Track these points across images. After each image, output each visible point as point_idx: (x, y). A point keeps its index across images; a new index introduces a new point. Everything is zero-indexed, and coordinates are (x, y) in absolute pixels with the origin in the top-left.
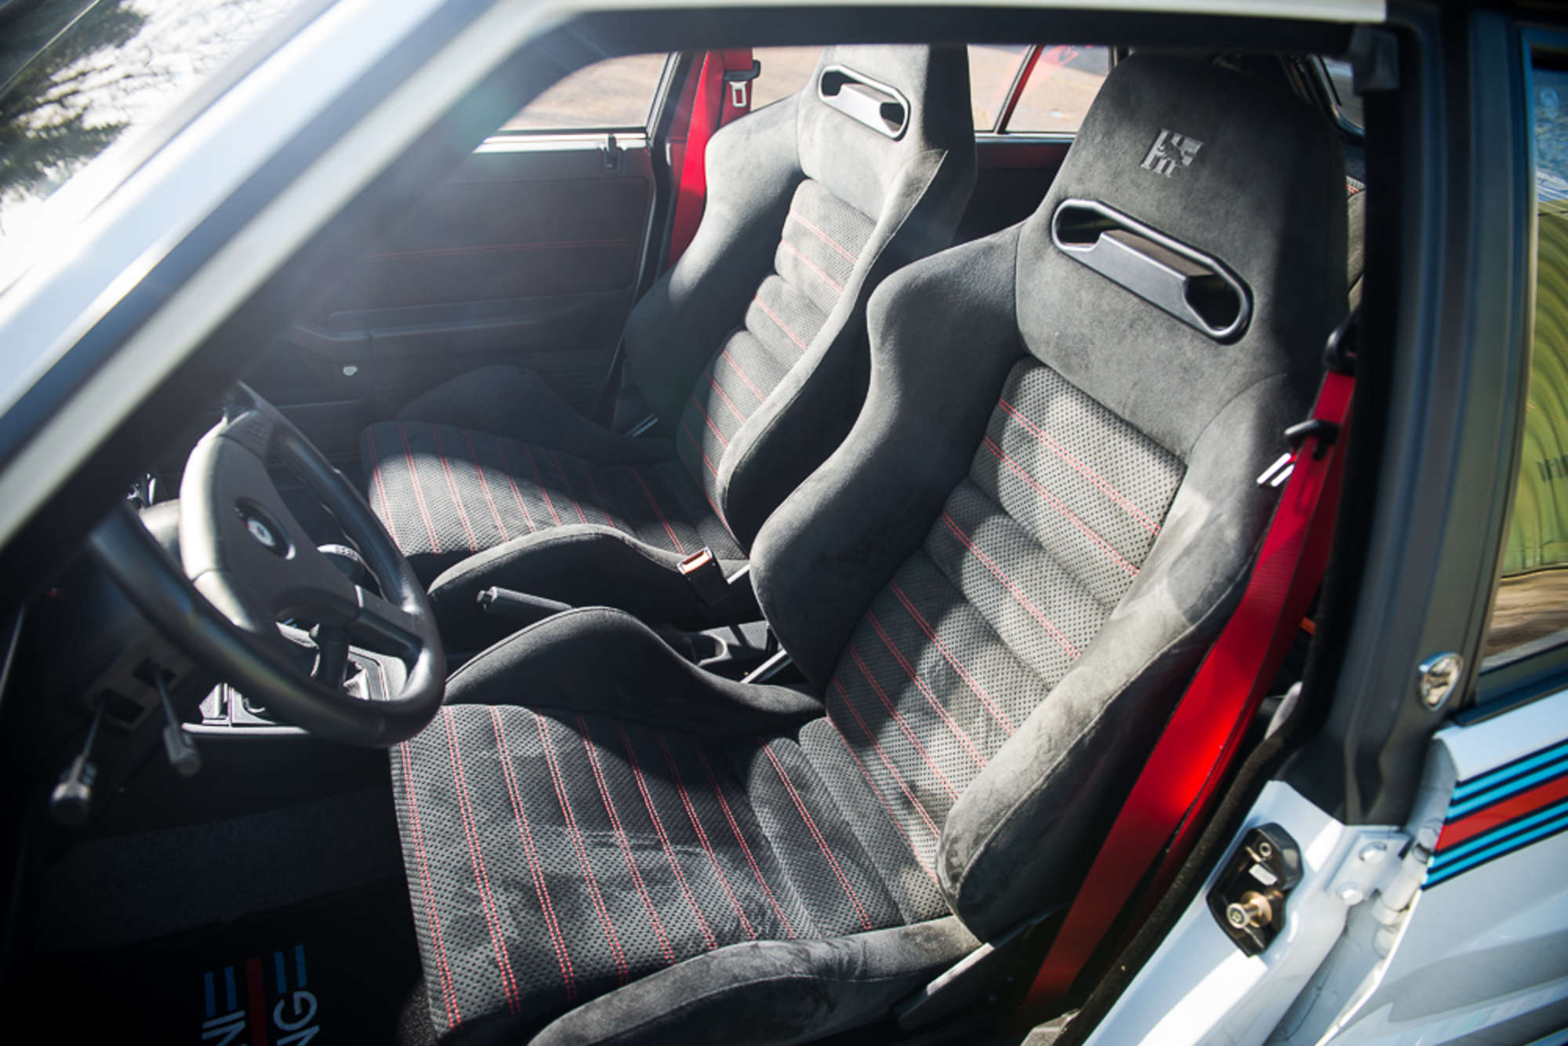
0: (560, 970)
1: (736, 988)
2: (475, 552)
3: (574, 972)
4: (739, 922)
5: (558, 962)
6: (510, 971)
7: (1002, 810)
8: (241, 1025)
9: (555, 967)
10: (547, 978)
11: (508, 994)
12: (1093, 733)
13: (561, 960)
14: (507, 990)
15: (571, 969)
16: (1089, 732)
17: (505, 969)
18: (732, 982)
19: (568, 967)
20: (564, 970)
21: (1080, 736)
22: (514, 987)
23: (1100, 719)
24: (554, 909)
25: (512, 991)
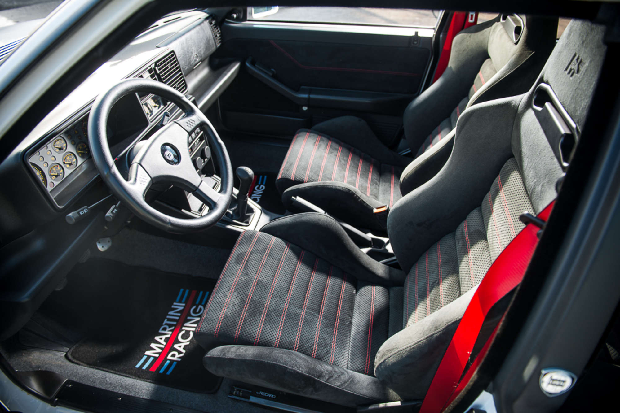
0: (236, 331)
1: (274, 364)
2: (306, 182)
3: (240, 333)
4: (313, 345)
5: (237, 328)
6: (221, 323)
7: (395, 349)
8: (182, 308)
9: (234, 329)
10: (230, 331)
11: (216, 330)
12: (438, 334)
13: (238, 328)
14: (216, 328)
15: (239, 332)
16: (438, 332)
17: (219, 322)
18: (275, 361)
19: (239, 331)
20: (237, 331)
21: (433, 333)
22: (219, 329)
23: (443, 329)
24: (247, 311)
25: (217, 330)
